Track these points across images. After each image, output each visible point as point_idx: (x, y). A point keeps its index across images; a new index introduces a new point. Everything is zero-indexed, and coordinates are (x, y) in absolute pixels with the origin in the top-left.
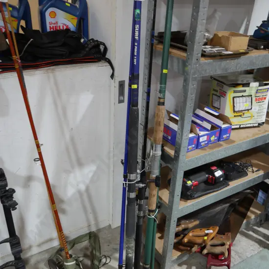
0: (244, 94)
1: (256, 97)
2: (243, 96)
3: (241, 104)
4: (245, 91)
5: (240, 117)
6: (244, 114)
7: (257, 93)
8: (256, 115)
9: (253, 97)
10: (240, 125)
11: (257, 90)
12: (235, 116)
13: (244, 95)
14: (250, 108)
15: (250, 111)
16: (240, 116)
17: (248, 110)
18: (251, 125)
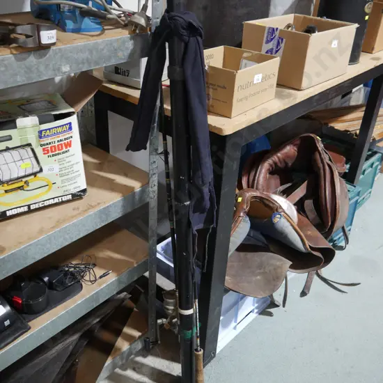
0: (10, 144)
1: (41, 145)
2: (8, 149)
3: (12, 165)
4: (10, 138)
5: (20, 192)
6: (26, 183)
7: (40, 137)
8: (58, 181)
9: (34, 146)
10: (29, 206)
11: (40, 132)
12: (6, 191)
13: (10, 147)
14: (38, 169)
15: (38, 175)
16: (21, 188)
17: (35, 174)
18: (56, 201)
